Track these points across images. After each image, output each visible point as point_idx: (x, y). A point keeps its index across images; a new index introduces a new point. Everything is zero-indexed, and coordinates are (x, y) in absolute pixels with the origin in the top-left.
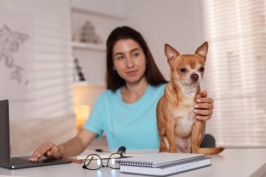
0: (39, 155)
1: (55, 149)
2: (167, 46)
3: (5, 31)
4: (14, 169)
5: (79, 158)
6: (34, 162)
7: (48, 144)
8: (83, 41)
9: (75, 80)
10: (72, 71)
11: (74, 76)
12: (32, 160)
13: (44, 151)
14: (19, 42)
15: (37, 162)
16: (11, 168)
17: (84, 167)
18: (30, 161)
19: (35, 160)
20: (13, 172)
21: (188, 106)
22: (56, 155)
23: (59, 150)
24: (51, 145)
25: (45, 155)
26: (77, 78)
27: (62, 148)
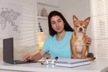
0: (25, 59)
1: (31, 57)
2: (74, 16)
3: (11, 12)
4: (15, 64)
5: (40, 61)
6: (23, 62)
7: (28, 55)
8: (42, 16)
9: (39, 31)
10: (37, 28)
11: (38, 30)
12: (22, 61)
13: (27, 58)
14: (17, 16)
15: (24, 62)
16: (14, 64)
17: (42, 64)
18: (21, 62)
19: (23, 61)
20: (15, 65)
21: (80, 41)
22: (31, 59)
23: (32, 57)
24: (29, 56)
25: (27, 59)
26: (40, 30)
27: (34, 57)
